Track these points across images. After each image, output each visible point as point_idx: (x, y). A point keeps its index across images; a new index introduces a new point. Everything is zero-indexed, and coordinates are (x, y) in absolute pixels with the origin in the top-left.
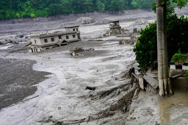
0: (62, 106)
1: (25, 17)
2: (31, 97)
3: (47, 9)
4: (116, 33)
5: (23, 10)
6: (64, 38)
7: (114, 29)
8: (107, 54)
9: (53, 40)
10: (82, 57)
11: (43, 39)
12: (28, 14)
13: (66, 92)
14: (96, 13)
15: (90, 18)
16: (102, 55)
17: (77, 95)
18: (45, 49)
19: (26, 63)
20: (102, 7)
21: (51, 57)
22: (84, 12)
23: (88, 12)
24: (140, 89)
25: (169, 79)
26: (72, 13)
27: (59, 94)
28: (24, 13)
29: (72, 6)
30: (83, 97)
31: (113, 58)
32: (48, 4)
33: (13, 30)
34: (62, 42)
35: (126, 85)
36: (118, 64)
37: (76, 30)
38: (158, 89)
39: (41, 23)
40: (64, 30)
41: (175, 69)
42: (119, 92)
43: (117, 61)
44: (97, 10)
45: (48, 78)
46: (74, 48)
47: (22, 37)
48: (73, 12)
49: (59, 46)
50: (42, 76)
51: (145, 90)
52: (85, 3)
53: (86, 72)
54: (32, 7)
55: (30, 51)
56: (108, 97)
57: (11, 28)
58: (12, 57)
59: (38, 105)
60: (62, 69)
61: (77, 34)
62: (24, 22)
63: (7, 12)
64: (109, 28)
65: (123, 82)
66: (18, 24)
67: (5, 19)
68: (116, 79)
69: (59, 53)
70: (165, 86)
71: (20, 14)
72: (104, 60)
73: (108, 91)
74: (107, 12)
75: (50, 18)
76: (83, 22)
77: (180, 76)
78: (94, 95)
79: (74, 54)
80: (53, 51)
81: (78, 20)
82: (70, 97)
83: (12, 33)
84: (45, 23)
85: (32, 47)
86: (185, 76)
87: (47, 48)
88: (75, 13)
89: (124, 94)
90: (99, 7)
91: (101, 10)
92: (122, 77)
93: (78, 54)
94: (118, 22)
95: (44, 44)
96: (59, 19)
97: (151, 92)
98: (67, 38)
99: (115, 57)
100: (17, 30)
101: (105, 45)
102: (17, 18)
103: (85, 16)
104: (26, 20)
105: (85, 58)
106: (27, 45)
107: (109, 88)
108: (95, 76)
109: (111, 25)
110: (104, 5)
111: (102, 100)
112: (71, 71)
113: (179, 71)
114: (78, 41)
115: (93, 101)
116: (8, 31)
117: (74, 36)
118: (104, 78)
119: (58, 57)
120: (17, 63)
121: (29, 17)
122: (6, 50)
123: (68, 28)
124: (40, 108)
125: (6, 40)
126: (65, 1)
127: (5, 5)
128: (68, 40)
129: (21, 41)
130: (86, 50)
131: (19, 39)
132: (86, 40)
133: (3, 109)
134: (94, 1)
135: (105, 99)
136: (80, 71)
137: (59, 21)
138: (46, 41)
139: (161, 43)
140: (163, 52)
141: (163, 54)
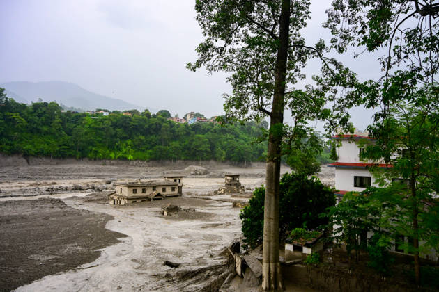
0: (123, 286)
1: (120, 158)
2: (88, 265)
3: (150, 151)
4: (232, 192)
5: (120, 150)
6: (160, 190)
7: (231, 185)
8: (211, 219)
9: (144, 191)
10: (175, 219)
11: (132, 189)
12: (125, 156)
13: (136, 265)
14: (212, 162)
15: (203, 168)
16: (204, 220)
17: (150, 272)
18: (131, 201)
19: (100, 217)
20: (221, 155)
21: (135, 213)
22: (197, 160)
23: (203, 160)
24: (237, 274)
25: (278, 264)
26: (180, 159)
27: (127, 267)
28: (120, 154)
29: (183, 151)
30: (158, 276)
31: (217, 225)
32: (153, 146)
33: (101, 174)
34: (156, 196)
35: (221, 266)
36: (222, 235)
37: (178, 181)
38: (261, 278)
39: (138, 168)
40: (162, 180)
41: (292, 250)
42: (208, 276)
43: (222, 230)
44: (215, 159)
45: (120, 241)
46: (168, 205)
47: (109, 183)
48: (183, 158)
49: (150, 200)
50: (114, 238)
51: (242, 277)
52: (201, 149)
53: (175, 239)
54: (132, 148)
55: (112, 202)
56: (190, 281)
57: (99, 171)
58: (86, 208)
59: (92, 279)
60: (144, 232)
61: (179, 187)
62: (117, 164)
63: (100, 151)
64: (224, 184)
65: (219, 262)
66: (109, 166)
67: (95, 159)
68: (211, 256)
69: (147, 209)
70: (272, 275)
71: (116, 155)
72: (204, 227)
73: (193, 272)
74: (228, 162)
75: (150, 163)
76: (192, 173)
77: (299, 263)
78: (172, 275)
79: (165, 213)
80: (141, 206)
81: (186, 169)
82: (139, 274)
83: (98, 177)
84: (143, 169)
85: (116, 198)
86: (306, 264)
87: (134, 201)
88: (184, 160)
89: (214, 278)
90: (218, 155)
91: (219, 159)
92: (220, 255)
93: (171, 213)
94: (238, 176)
95: (132, 195)
96: (163, 165)
97: (251, 282)
98: (164, 190)
99: (221, 224)
100: (105, 174)
101: (212, 206)
102: (110, 159)
103: (197, 165)
104: (121, 162)
105: (180, 220)
106: (110, 195)
107: (195, 268)
108: (185, 247)
109: (228, 180)
110: (224, 152)
111: (180, 284)
112: (154, 237)
113: (298, 254)
114: (177, 196)
115: (168, 284)
116: (94, 174)
117: (173, 189)
118: (196, 252)
119: (144, 215)
120: (89, 217)
121: (126, 159)
122: (83, 198)
123: (168, 177)
124: (93, 283)
125: (88, 186)
126: (175, 144)
127: (100, 142)
128: (165, 193)
129: (106, 189)
130: (184, 210)
131: (105, 186)
132: (190, 196)
133: (45, 277)
134: (213, 147)
135: (185, 283)
136: (167, 238)
137: (162, 168)
138: (135, 191)
139: (270, 209)
140: (272, 223)
141: (272, 226)
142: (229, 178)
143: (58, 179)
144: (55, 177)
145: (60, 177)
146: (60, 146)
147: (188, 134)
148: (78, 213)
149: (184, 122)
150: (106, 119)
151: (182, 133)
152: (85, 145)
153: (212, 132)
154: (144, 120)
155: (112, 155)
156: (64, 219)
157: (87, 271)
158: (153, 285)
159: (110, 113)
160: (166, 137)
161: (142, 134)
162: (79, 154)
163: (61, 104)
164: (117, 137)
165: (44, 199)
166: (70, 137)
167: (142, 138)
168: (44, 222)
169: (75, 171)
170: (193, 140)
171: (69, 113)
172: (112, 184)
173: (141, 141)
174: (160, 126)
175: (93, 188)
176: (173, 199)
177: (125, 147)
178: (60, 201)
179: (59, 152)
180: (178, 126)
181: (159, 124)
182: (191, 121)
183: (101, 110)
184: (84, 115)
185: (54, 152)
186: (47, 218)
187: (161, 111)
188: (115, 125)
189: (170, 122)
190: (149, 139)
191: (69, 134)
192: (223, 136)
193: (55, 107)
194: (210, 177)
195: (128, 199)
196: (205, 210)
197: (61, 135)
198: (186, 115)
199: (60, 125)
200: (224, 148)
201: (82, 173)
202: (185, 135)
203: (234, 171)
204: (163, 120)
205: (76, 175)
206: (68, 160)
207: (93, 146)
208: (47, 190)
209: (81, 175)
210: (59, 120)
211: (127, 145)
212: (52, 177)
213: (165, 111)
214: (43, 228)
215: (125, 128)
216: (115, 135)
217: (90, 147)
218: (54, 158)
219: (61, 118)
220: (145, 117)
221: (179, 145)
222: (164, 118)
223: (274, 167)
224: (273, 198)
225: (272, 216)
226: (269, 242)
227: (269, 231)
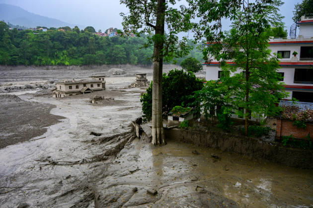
0: (63, 149)
1: (59, 64)
2: (39, 137)
3: (82, 58)
4: (142, 85)
5: (58, 58)
6: (89, 86)
7: (140, 81)
8: (125, 104)
9: (77, 87)
10: (100, 105)
11: (68, 86)
12: (63, 62)
14: (128, 65)
15: (122, 70)
17: (81, 139)
18: (68, 95)
19: (46, 106)
20: (134, 60)
22: (117, 64)
23: (121, 64)
24: (136, 137)
25: (162, 129)
26: (104, 64)
28: (59, 61)
29: (106, 58)
30: (86, 142)
31: (129, 108)
32: (84, 54)
33: (46, 76)
34: (87, 90)
35: (128, 133)
37: (102, 79)
38: (151, 138)
39: (74, 71)
40: (91, 79)
41: (172, 120)
43: (132, 111)
44: (130, 63)
46: (95, 96)
47: (52, 83)
48: (106, 63)
49: (82, 93)
50: (56, 119)
51: (140, 138)
52: (119, 56)
54: (67, 56)
55: (54, 96)
56: (107, 143)
57: (44, 74)
58: (35, 101)
59: (42, 146)
60: (78, 115)
61: (103, 83)
62: (57, 69)
63: (43, 59)
64: (136, 81)
66: (51, 71)
67: (40, 65)
68: (123, 127)
69: (80, 100)
70: (158, 136)
71: (56, 62)
72: (120, 110)
73: (109, 138)
74: (140, 65)
75: (83, 67)
76: (114, 73)
77: (176, 127)
78: (96, 140)
79: (93, 102)
80: (76, 98)
81: (109, 71)
82: (74, 141)
83: (44, 78)
84: (78, 72)
85: (57, 93)
86: (180, 128)
87: (70, 94)
88: (108, 64)
89: (122, 140)
90: (132, 60)
91: (133, 63)
92: (129, 126)
93: (97, 102)
94: (145, 74)
95: (68, 90)
96: (92, 68)
97: (145, 141)
98: (92, 86)
99: (132, 108)
100: (49, 76)
101: (127, 96)
102: (52, 65)
103: (117, 67)
104: (60, 67)
106: (53, 91)
107: (112, 135)
108: (106, 123)
109: (138, 77)
110: (136, 58)
111: (101, 145)
112: (85, 117)
113: (176, 122)
114: (102, 90)
115: (93, 146)
116: (40, 76)
117: (99, 85)
119: (78, 104)
120: (38, 106)
121: (63, 65)
122: (33, 94)
123: (94, 77)
124: (42, 148)
125: (37, 85)
126: (100, 52)
127: (43, 52)
128: (93, 88)
129: (51, 87)
130: (107, 99)
131: (49, 85)
132: (111, 90)
133: (8, 146)
134: (128, 54)
135: (104, 145)
137: (91, 71)
138: (70, 88)
139: (156, 94)
140: (157, 102)
141: (157, 104)
142: (138, 76)
143: (13, 81)
144: (11, 80)
145: (15, 80)
146: (12, 56)
147: (109, 44)
148: (30, 104)
149: (105, 35)
150: (45, 35)
151: (104, 44)
152: (31, 55)
153: (127, 43)
154: (76, 35)
155: (53, 62)
156: (19, 108)
157: (38, 141)
158: (83, 147)
159: (48, 29)
160: (92, 47)
161: (74, 45)
162: (27, 62)
163: (8, 23)
164: (55, 48)
165: (3, 95)
166: (19, 49)
167: (75, 48)
168: (5, 111)
169: (26, 74)
170: (113, 50)
171: (15, 31)
172: (54, 84)
173: (75, 51)
175: (41, 87)
176: (99, 92)
177: (62, 56)
178: (15, 97)
179: (11, 60)
180: (102, 39)
181: (87, 38)
182: (111, 35)
183: (41, 27)
184: (28, 31)
185: (7, 61)
186: (6, 108)
187: (88, 28)
188: (52, 39)
189: (95, 36)
190: (80, 50)
191: (17, 47)
192: (135, 46)
193: (4, 25)
194: (127, 76)
195: (66, 93)
196: (121, 99)
197: (11, 48)
198: (107, 31)
199: (9, 40)
200: (136, 55)
201: (31, 76)
202: (107, 46)
203: (143, 71)
204: (89, 35)
205: (27, 78)
206: (19, 67)
207: (38, 56)
208: (5, 90)
209: (30, 78)
211: (64, 54)
212: (9, 80)
213: (91, 27)
214: (4, 115)
215: (61, 41)
216: (54, 47)
217: (35, 56)
218: (8, 65)
219: (9, 34)
220: (75, 32)
221: (103, 54)
222: (90, 33)
223: (158, 65)
224: (158, 86)
225: (157, 98)
226: (156, 115)
227: (156, 108)
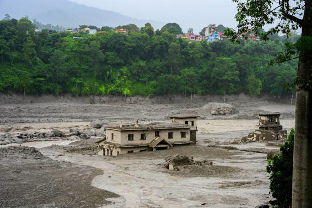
1: (113, 93)
3: (154, 82)
4: (269, 138)
5: (113, 81)
6: (164, 136)
7: (267, 128)
8: (234, 176)
9: (143, 137)
10: (184, 175)
11: (126, 135)
12: (120, 89)
14: (242, 96)
15: (229, 106)
16: (225, 176)
18: (125, 151)
19: (85, 171)
20: (256, 85)
22: (220, 94)
23: (228, 93)
26: (196, 93)
28: (113, 88)
29: (200, 81)
31: (243, 183)
32: (158, 74)
33: (88, 115)
34: (160, 143)
37: (190, 124)
39: (138, 107)
40: (169, 123)
44: (246, 92)
45: (109, 202)
46: (175, 156)
47: (99, 127)
48: (200, 91)
49: (151, 149)
52: (225, 78)
53: (182, 202)
54: (128, 78)
55: (101, 152)
57: (86, 110)
60: (141, 191)
61: (191, 132)
62: (111, 101)
63: (85, 84)
64: (258, 129)
66: (98, 105)
67: (80, 95)
69: (147, 161)
71: (107, 88)
72: (223, 187)
75: (154, 99)
76: (213, 112)
79: (171, 167)
80: (139, 157)
81: (205, 107)
83: (85, 119)
84: (145, 107)
85: (106, 146)
87: (130, 150)
88: (202, 94)
90: (250, 86)
91: (253, 92)
93: (179, 167)
94: (277, 116)
95: (127, 142)
96: (172, 101)
98: (170, 136)
99: (249, 183)
100: (94, 115)
101: (238, 158)
102: (100, 94)
103: (221, 101)
104: (114, 99)
105: (190, 177)
106: (98, 142)
109: (263, 121)
110: (260, 82)
114: (189, 144)
116: (79, 115)
117: (183, 135)
119: (143, 170)
120: (71, 170)
121: (120, 94)
122: (64, 148)
123: (176, 118)
125: (71, 131)
126: (188, 71)
127: (86, 71)
128: (172, 140)
129: (95, 135)
130: (198, 163)
131: (93, 130)
132: (207, 144)
134: (243, 75)
136: (172, 199)
137: (170, 106)
138: (131, 137)
139: (300, 156)
140: (304, 175)
141: (304, 179)
142: (264, 118)
143: (33, 122)
144: (30, 120)
145: (36, 120)
146: (34, 78)
147: (207, 56)
148: (57, 166)
149: (201, 39)
150: (92, 40)
151: (199, 56)
152: (67, 75)
153: (241, 53)
154: (145, 39)
155: (103, 89)
156: (39, 172)
159: (98, 30)
160: (175, 61)
161: (142, 59)
162: (59, 88)
163: (34, 21)
164: (107, 64)
165: (15, 147)
166: (46, 65)
167: (142, 63)
168: (15, 176)
169: (55, 111)
170: (213, 66)
171: (43, 34)
172: (102, 129)
173: (142, 68)
174: (167, 47)
175: (79, 134)
176: (183, 148)
177: (119, 78)
178: (34, 150)
179: (34, 86)
180: (193, 46)
181: (166, 43)
182: (211, 38)
183: (85, 27)
184: (64, 35)
185: (27, 85)
186: (18, 171)
187: (168, 25)
188: (105, 47)
189: (180, 40)
190: (152, 66)
191: (45, 62)
192: (257, 58)
193: (27, 25)
194: (239, 118)
195: (122, 148)
196: (227, 164)
197: (35, 63)
198: (204, 29)
199: (34, 49)
200: (259, 76)
201: (63, 114)
202: (201, 58)
203: (272, 109)
204: (171, 38)
205: (56, 117)
206: (45, 97)
207: (77, 77)
208: (19, 137)
209: (61, 117)
210: (32, 43)
211: (122, 75)
212: (26, 119)
213: (175, 25)
214: (14, 183)
215: (119, 51)
216: (105, 62)
217: (73, 79)
218: (27, 94)
219: (34, 39)
220: (145, 34)
221: (194, 74)
222: (172, 34)
223: (307, 97)
224: (305, 141)
225: (304, 166)
226: (300, 201)
227: (300, 186)
